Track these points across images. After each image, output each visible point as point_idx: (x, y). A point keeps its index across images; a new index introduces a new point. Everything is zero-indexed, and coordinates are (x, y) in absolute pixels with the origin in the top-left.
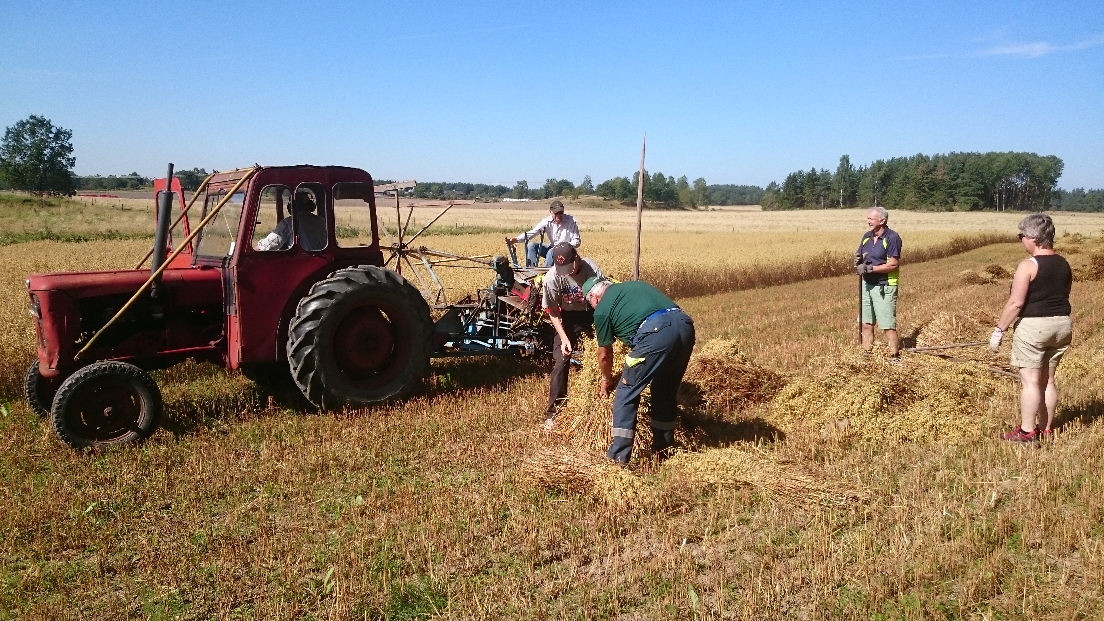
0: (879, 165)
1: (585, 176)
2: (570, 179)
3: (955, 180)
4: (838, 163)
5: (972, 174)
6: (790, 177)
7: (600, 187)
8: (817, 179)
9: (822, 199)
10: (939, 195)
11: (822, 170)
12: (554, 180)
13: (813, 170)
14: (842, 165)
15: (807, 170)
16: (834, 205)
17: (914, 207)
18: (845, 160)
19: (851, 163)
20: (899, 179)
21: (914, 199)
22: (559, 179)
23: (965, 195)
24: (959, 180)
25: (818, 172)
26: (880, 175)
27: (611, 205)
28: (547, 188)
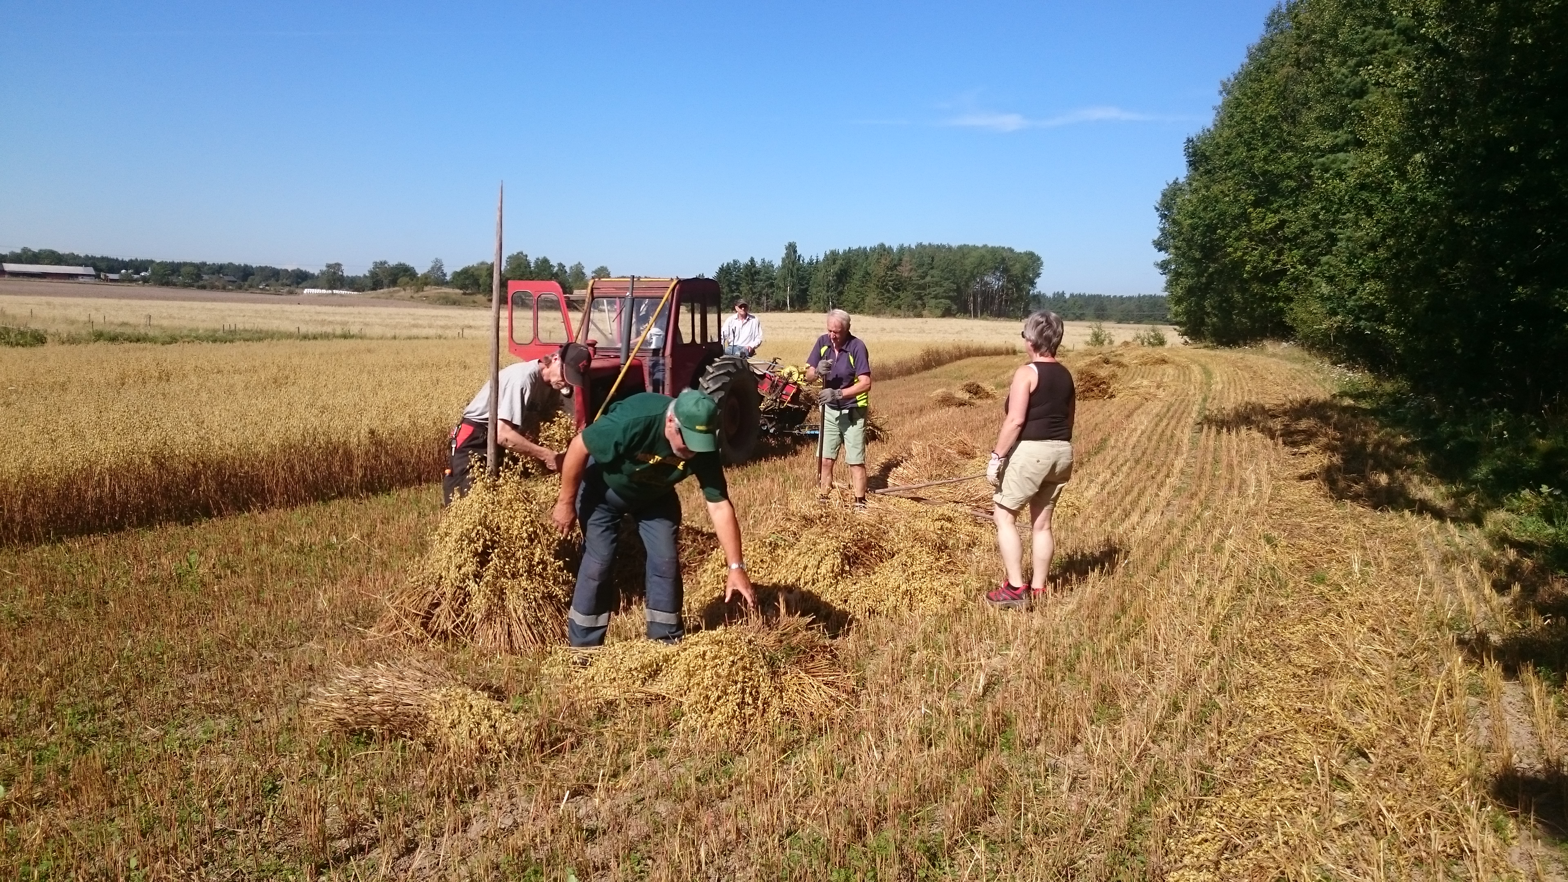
0: (833, 257)
1: (433, 259)
2: (410, 263)
3: (923, 278)
4: (783, 253)
5: (943, 271)
6: (722, 269)
7: (456, 275)
8: (757, 273)
9: (764, 298)
10: (906, 297)
11: (763, 261)
12: (385, 263)
13: (752, 260)
14: (788, 255)
15: (744, 260)
16: (780, 307)
17: (876, 312)
18: (792, 248)
19: (799, 253)
20: (858, 275)
21: (877, 301)
22: (392, 262)
23: (936, 297)
24: (928, 279)
25: (758, 264)
26: (836, 268)
27: (474, 302)
28: (373, 274)
